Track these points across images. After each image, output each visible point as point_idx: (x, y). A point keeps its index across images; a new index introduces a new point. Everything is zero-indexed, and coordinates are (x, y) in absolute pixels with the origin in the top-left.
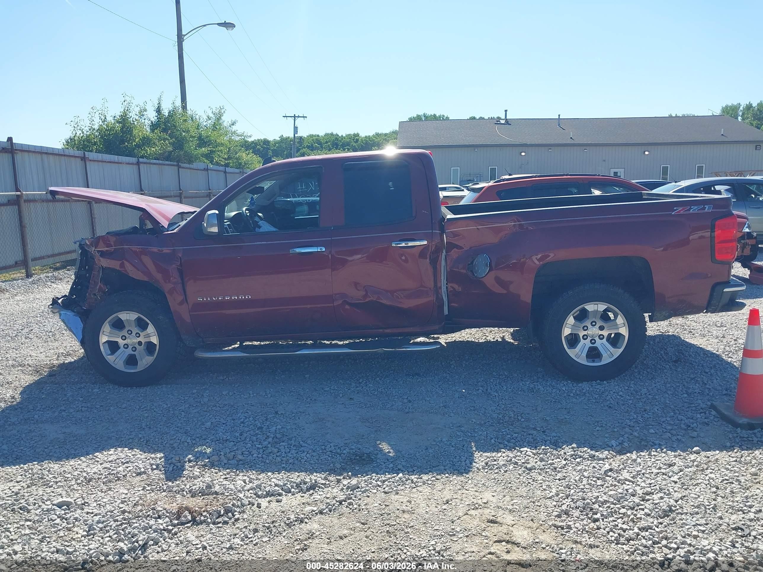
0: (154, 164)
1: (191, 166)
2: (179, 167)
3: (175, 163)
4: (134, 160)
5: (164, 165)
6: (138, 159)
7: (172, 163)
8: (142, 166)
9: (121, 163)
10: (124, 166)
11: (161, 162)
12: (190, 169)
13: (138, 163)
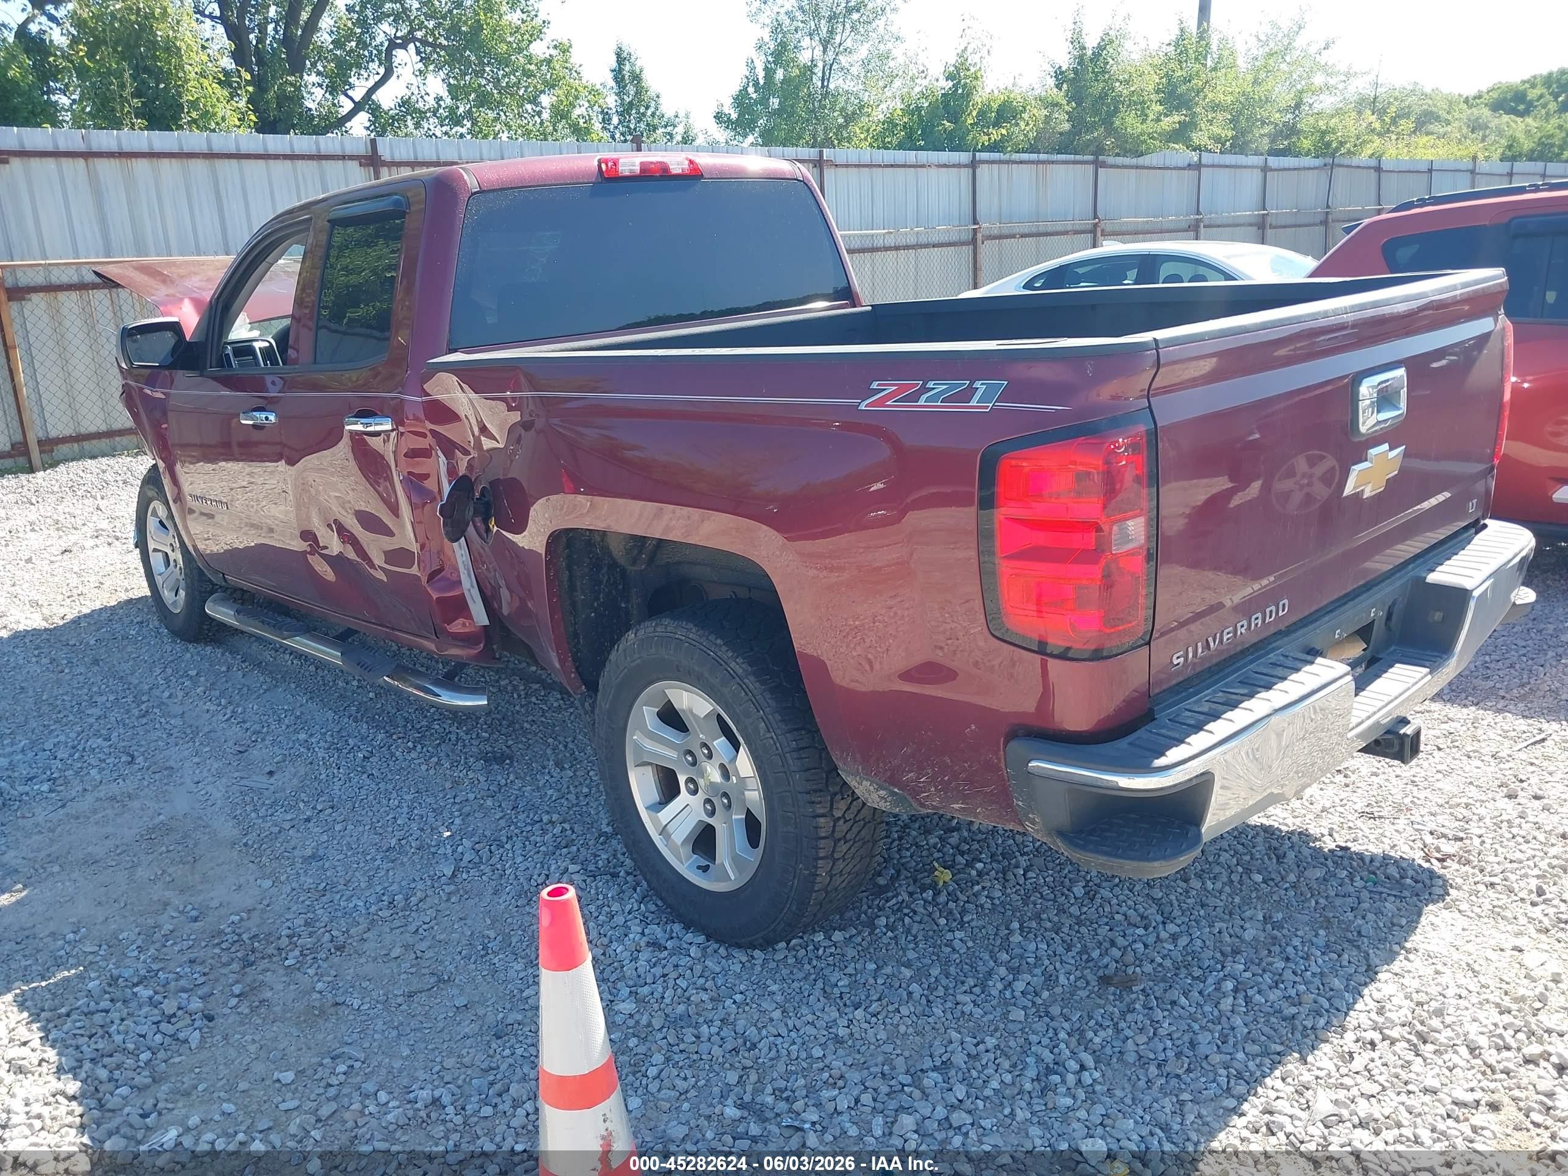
0: (1021, 162)
1: (1141, 161)
2: (1098, 164)
3: (1091, 158)
4: (964, 157)
5: (1053, 162)
6: (974, 156)
7: (1078, 157)
8: (983, 171)
9: (923, 166)
10: (933, 171)
11: (1043, 157)
12: (1137, 167)
13: (973, 165)
